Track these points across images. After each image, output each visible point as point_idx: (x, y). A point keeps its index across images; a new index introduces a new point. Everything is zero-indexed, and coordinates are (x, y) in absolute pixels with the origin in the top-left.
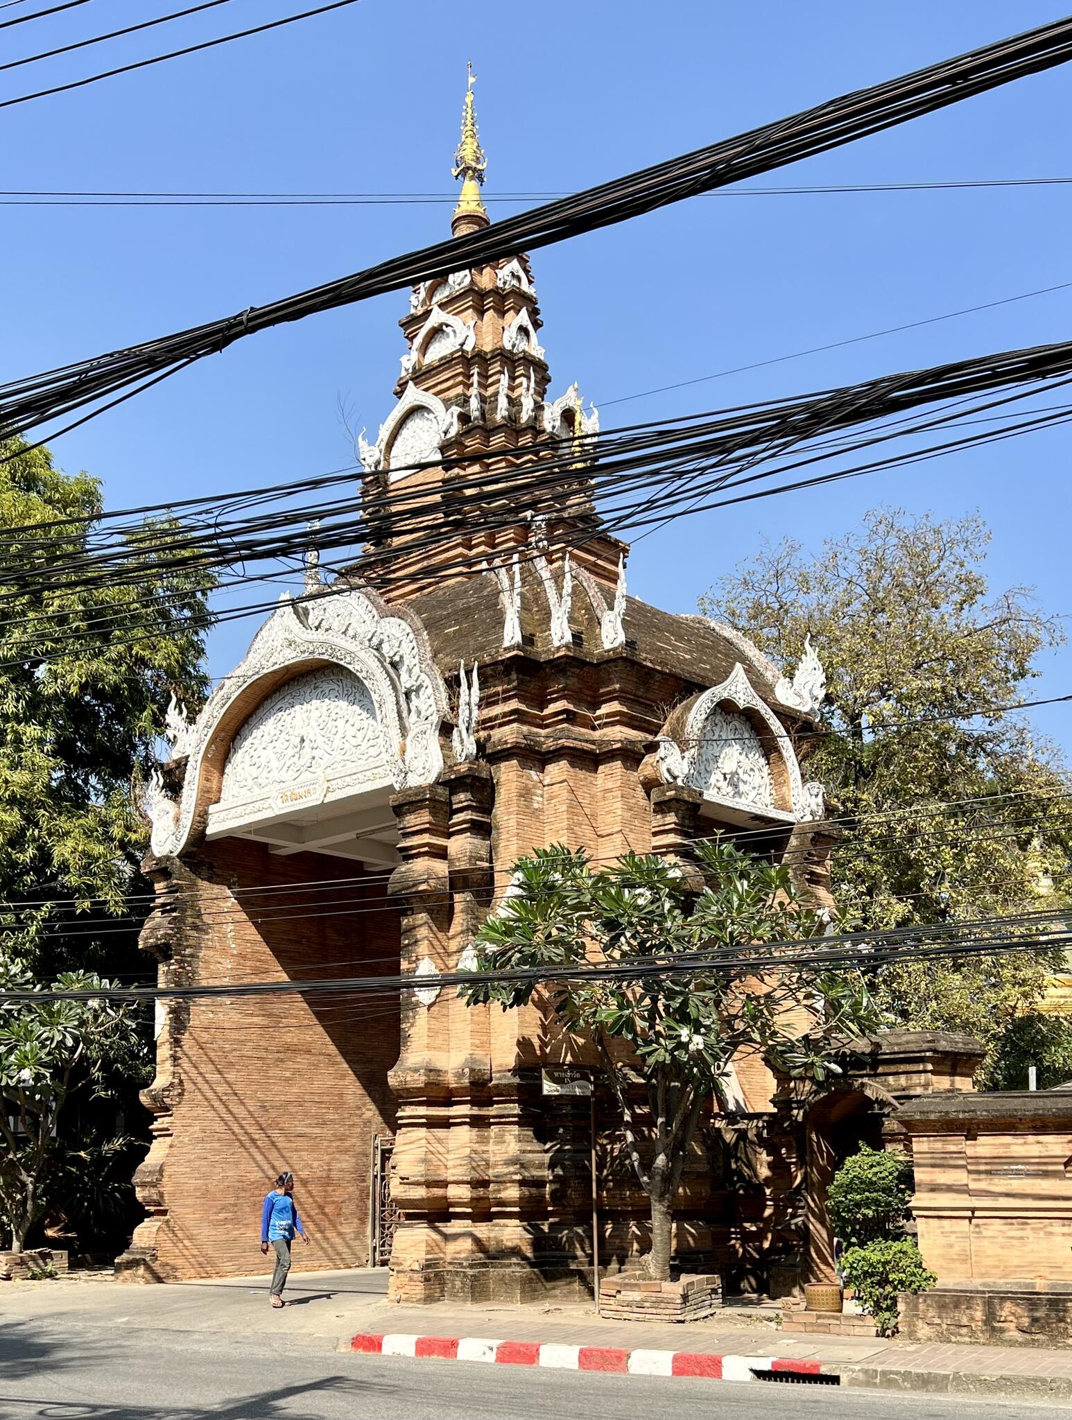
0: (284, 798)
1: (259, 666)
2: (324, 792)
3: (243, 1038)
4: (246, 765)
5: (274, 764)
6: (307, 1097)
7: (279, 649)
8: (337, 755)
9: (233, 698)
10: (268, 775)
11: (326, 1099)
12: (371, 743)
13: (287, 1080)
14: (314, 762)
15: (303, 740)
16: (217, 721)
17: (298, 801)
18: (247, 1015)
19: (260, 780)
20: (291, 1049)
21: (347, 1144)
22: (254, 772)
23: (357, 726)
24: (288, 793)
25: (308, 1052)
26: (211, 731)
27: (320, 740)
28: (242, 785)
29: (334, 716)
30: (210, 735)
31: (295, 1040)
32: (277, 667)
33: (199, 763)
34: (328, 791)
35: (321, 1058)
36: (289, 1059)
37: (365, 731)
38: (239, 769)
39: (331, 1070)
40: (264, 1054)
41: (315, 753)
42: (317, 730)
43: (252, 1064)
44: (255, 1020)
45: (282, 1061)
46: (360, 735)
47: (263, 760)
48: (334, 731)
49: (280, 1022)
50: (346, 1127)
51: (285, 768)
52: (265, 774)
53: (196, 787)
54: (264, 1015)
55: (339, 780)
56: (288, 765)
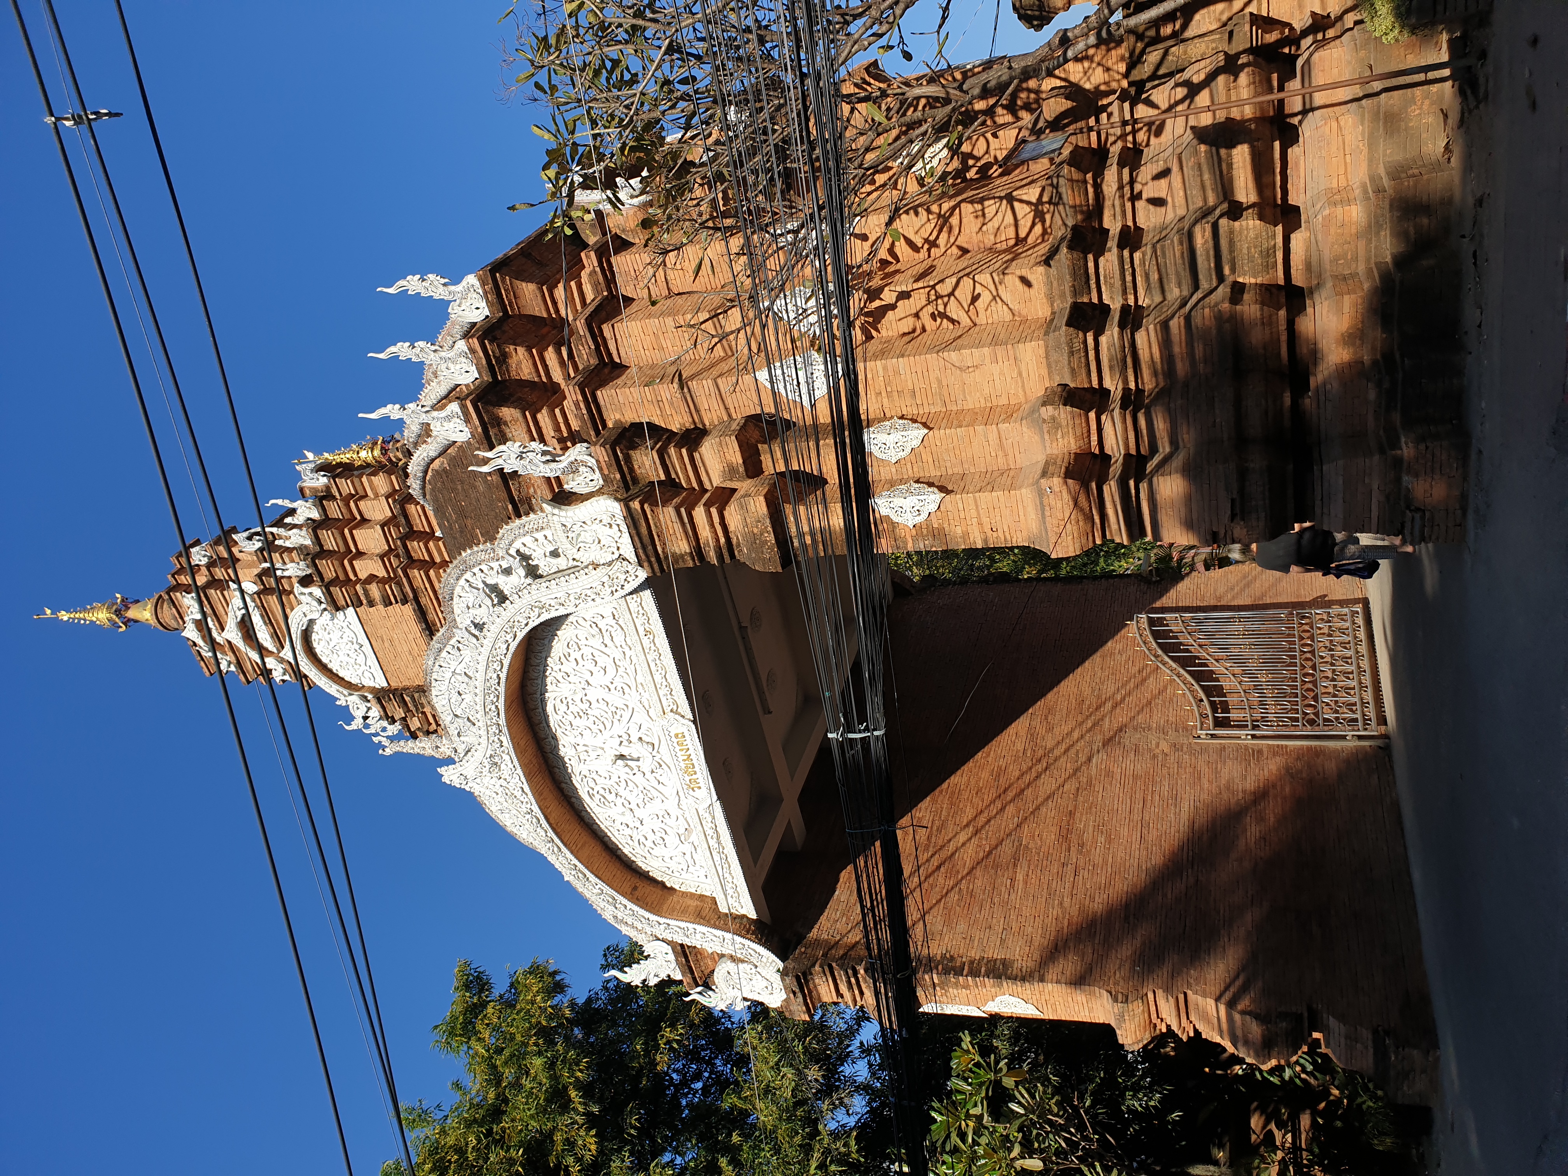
0: (693, 786)
1: (528, 816)
2: (677, 717)
3: (1045, 893)
4: (666, 852)
5: (656, 807)
6: (1136, 817)
7: (504, 784)
8: (632, 699)
9: (575, 861)
10: (674, 817)
11: (1139, 795)
12: (607, 640)
13: (1109, 840)
14: (644, 738)
15: (622, 757)
16: (607, 889)
17: (695, 761)
18: (1012, 886)
19: (682, 831)
20: (1065, 835)
21: (1205, 769)
22: (672, 840)
23: (590, 665)
24: (687, 778)
25: (1071, 814)
26: (620, 898)
27: (619, 729)
28: (691, 862)
29: (585, 706)
30: (625, 901)
31: (1053, 829)
32: (527, 788)
33: (662, 920)
34: (677, 713)
35: (1080, 799)
36: (1081, 837)
37: (596, 653)
38: (673, 865)
39: (1098, 787)
40: (1070, 869)
41: (634, 738)
42: (607, 734)
43: (1084, 884)
44: (1020, 877)
45: (1082, 845)
46: (602, 660)
47: (657, 825)
48: (603, 705)
49: (1026, 847)
50: (1181, 771)
51: (660, 787)
52: (671, 822)
53: (691, 926)
54: (1015, 865)
55: (661, 693)
56: (655, 784)
